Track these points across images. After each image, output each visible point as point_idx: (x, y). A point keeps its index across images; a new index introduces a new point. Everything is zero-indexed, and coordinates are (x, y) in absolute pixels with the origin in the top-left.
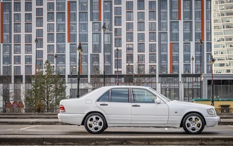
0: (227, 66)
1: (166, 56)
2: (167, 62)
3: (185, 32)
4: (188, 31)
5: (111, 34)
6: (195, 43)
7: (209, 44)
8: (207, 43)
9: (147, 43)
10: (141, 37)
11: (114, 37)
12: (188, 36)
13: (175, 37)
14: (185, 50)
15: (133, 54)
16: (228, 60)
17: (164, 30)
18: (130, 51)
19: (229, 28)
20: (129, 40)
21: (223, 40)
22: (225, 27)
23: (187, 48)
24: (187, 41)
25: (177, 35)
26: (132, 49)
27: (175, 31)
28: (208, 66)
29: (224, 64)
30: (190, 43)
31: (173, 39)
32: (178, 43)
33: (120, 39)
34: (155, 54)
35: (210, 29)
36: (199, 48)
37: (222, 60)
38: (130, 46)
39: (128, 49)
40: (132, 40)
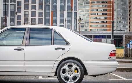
0: (86, 27)
1: (49, 19)
2: (49, 24)
3: (61, 5)
5: (15, 5)
6: (67, 12)
7: (76, 13)
8: (74, 12)
9: (37, 11)
10: (34, 7)
11: (16, 7)
12: (62, 8)
14: (61, 16)
15: (28, 18)
16: (86, 24)
17: (48, 4)
18: (26, 16)
19: (87, 4)
20: (26, 9)
21: (84, 11)
22: (85, 3)
23: (62, 15)
24: (62, 11)
25: (56, 7)
26: (28, 15)
27: (55, 4)
28: (74, 26)
29: (84, 26)
30: (64, 12)
31: (54, 9)
32: (57, 12)
33: (21, 8)
34: (42, 18)
35: (76, 4)
36: (70, 15)
37: (83, 23)
38: (27, 13)
39: (25, 15)
40: (28, 9)
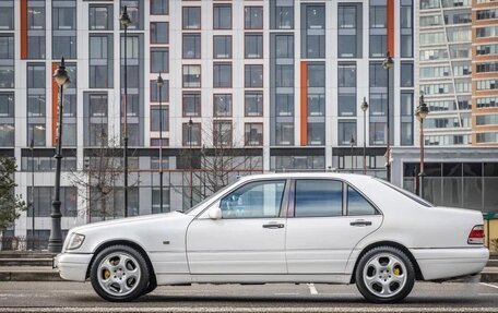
0: (456, 125)
1: (290, 98)
2: (293, 115)
3: (343, 32)
4: (350, 30)
5: (140, 37)
6: (371, 63)
7: (408, 67)
8: (402, 63)
9: (239, 62)
10: (223, 45)
11: (147, 46)
12: (349, 45)
13: (315, 45)
14: (342, 82)
15: (199, 93)
16: (458, 111)
17: (285, 29)
18: (191, 84)
19: (460, 22)
20: (190, 53)
21: (445, 56)
22: (451, 19)
23: (347, 77)
24: (347, 58)
25: (321, 40)
26: (198, 79)
27: (314, 30)
28: (403, 125)
29: (446, 121)
30: (355, 63)
31: (310, 51)
32: (323, 64)
33: (166, 51)
34: (261, 93)
35: (409, 25)
36: (382, 75)
37: (442, 109)
38: (193, 71)
39: (187, 78)
40: (197, 54)
